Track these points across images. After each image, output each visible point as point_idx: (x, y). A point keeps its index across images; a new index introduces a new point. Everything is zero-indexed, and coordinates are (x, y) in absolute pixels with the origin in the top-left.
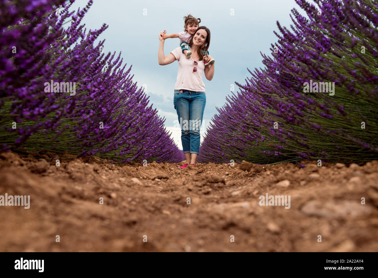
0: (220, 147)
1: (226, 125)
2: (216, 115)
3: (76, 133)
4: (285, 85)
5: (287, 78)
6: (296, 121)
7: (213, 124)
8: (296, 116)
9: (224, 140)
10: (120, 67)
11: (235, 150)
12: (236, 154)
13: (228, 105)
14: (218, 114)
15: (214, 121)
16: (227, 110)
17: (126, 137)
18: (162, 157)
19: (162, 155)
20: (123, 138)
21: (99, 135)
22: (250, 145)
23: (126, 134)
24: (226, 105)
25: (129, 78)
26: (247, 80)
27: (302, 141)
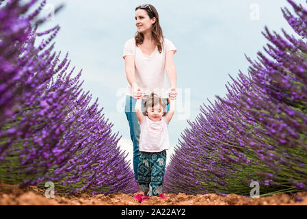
0: (193, 172)
1: (201, 144)
2: (187, 131)
3: (22, 158)
4: (275, 98)
5: (279, 90)
6: (290, 145)
7: (183, 141)
8: (290, 139)
9: (198, 164)
10: (66, 71)
11: (213, 176)
12: (215, 182)
13: (202, 117)
14: (190, 128)
15: (184, 138)
16: (202, 124)
17: (75, 161)
18: (116, 186)
19: (116, 183)
20: (71, 162)
21: (48, 161)
22: (232, 171)
23: (75, 158)
24: (200, 117)
25: (78, 85)
26: (228, 85)
27: (297, 168)
